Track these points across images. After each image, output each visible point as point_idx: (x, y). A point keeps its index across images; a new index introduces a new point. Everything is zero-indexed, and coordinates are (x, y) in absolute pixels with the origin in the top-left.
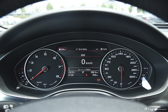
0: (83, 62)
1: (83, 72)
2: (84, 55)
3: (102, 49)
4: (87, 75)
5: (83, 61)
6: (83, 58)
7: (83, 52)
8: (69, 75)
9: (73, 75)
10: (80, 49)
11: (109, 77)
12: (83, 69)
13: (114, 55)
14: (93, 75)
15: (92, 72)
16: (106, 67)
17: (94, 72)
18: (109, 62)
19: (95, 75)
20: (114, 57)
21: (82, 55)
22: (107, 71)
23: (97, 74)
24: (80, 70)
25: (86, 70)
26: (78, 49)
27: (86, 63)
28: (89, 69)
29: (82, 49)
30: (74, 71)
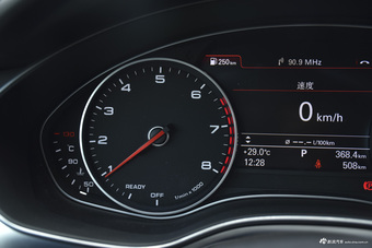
0: (306, 112)
1: (304, 152)
2: (310, 85)
4: (318, 164)
5: (306, 107)
6: (306, 95)
7: (307, 73)
8: (248, 162)
9: (262, 163)
10: (292, 62)
12: (305, 139)
14: (346, 166)
15: (340, 155)
17: (347, 155)
19: (354, 166)
21: (301, 86)
23: (360, 162)
24: (291, 144)
25: (317, 145)
26: (286, 61)
27: (318, 118)
28: (329, 139)
29: (301, 62)
30: (268, 149)
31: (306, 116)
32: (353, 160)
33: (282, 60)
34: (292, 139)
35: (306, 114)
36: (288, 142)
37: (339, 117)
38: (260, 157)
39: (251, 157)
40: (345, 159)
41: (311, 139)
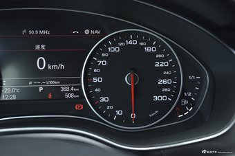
0: (41, 63)
1: (41, 89)
2: (43, 46)
3: (87, 32)
4: (50, 96)
5: (41, 61)
6: (41, 53)
7: (41, 39)
8: (5, 97)
9: (14, 97)
10: (31, 32)
11: (103, 99)
12: (41, 81)
13: (115, 45)
14: (67, 96)
15: (63, 89)
16: (97, 75)
17: (67, 89)
18: (103, 63)
19: (72, 95)
20: (116, 50)
21: (38, 47)
22: (98, 85)
23: (75, 93)
24: (33, 84)
25: (49, 84)
26: (27, 32)
27: (49, 67)
28: (57, 80)
29: (37, 32)
30: (18, 88)
31: (41, 66)
32: (71, 92)
33: (25, 31)
34: (33, 81)
35: (41, 65)
36: (30, 83)
37: (61, 66)
38: (13, 94)
39: (6, 94)
40: (66, 92)
41: (45, 80)
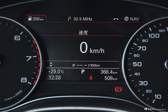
0: (84, 48)
1: (83, 71)
2: (86, 32)
3: (126, 19)
4: (91, 78)
5: (84, 45)
6: (83, 38)
7: (84, 25)
8: (51, 78)
9: (59, 78)
10: (76, 19)
11: (142, 83)
13: (155, 31)
14: (106, 78)
15: (103, 72)
16: (137, 60)
17: (107, 72)
18: (143, 48)
19: (111, 78)
20: (156, 36)
21: (81, 33)
22: (137, 69)
23: (114, 76)
24: (76, 66)
25: (90, 67)
26: (72, 19)
27: (91, 51)
28: (97, 63)
29: (81, 19)
30: (62, 69)
31: (84, 50)
32: (110, 75)
33: (70, 18)
34: (76, 63)
36: (74, 65)
37: (102, 50)
38: (58, 75)
39: (53, 74)
40: (106, 75)
41: (87, 63)
